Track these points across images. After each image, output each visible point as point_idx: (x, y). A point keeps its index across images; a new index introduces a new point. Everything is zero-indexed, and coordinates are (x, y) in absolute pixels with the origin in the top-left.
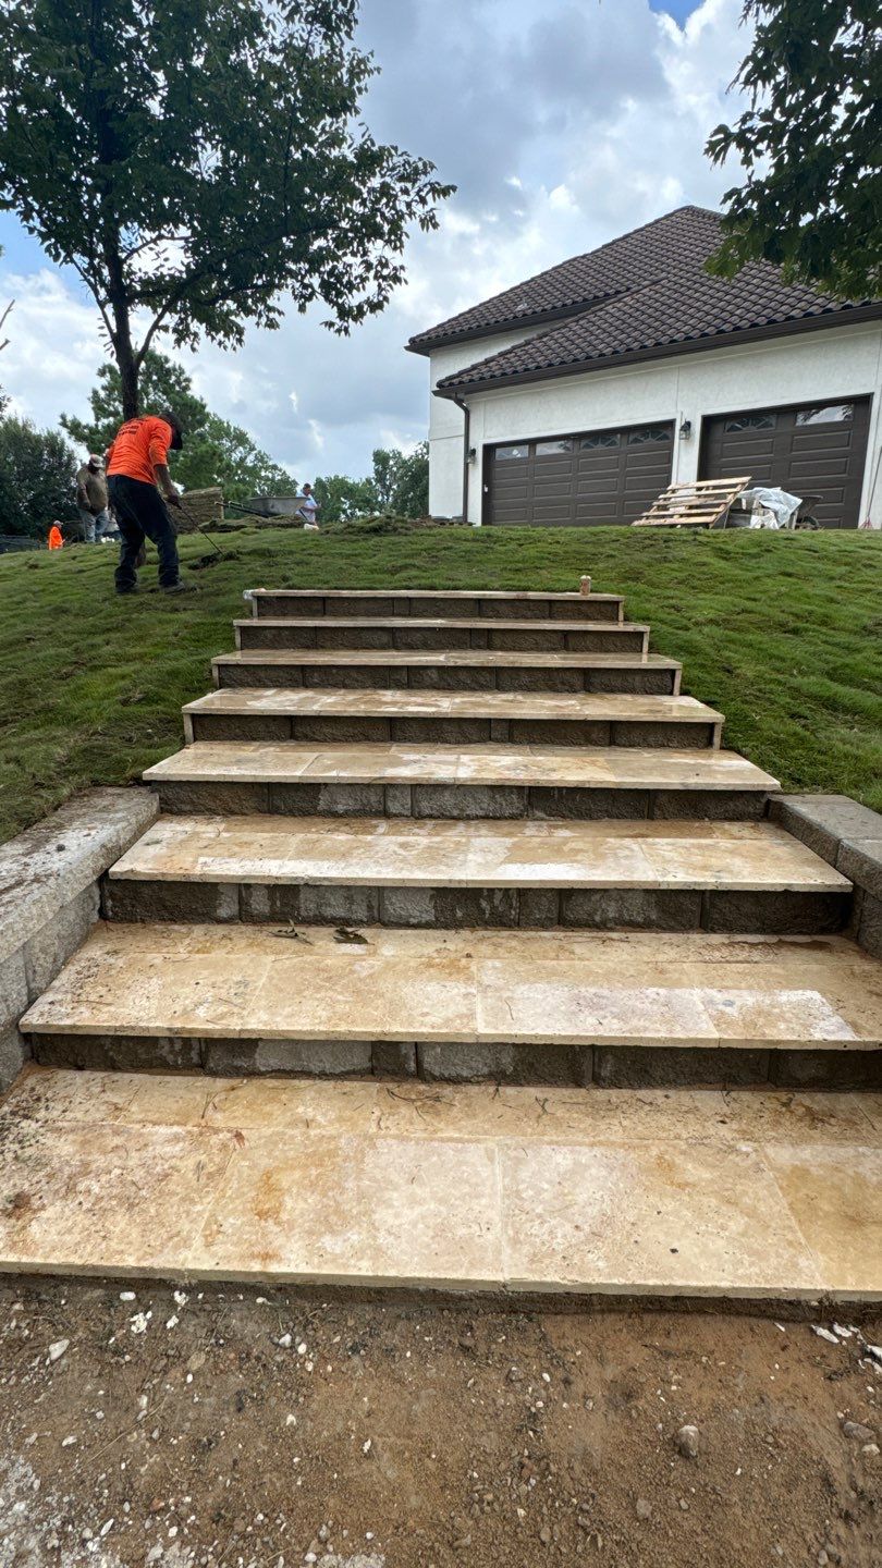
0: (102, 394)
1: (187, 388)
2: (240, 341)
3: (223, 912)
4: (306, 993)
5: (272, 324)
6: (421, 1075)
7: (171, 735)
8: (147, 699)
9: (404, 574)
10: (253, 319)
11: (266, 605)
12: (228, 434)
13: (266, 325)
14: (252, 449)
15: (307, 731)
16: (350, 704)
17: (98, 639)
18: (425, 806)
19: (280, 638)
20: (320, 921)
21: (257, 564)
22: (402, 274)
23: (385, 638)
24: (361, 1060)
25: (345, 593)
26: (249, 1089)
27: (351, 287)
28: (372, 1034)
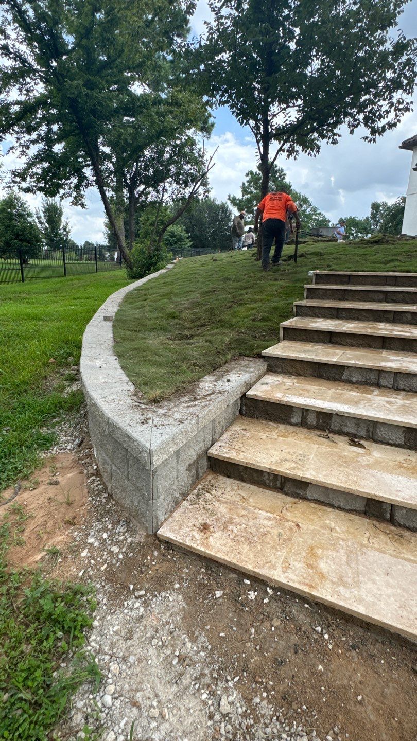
0: (246, 184)
1: (284, 178)
2: (318, 152)
3: (294, 420)
4: (334, 466)
5: (335, 142)
6: (392, 521)
7: (273, 336)
8: (264, 319)
9: (392, 264)
10: (326, 140)
11: (319, 278)
12: (299, 199)
13: (332, 143)
14: (310, 205)
15: (338, 339)
16: (363, 328)
17: (243, 292)
18: (401, 384)
19: (326, 294)
20: (341, 433)
21: (314, 259)
22: (411, 106)
23: (381, 296)
24: (360, 506)
25: (361, 273)
26: (302, 505)
27: (380, 117)
28: (369, 494)
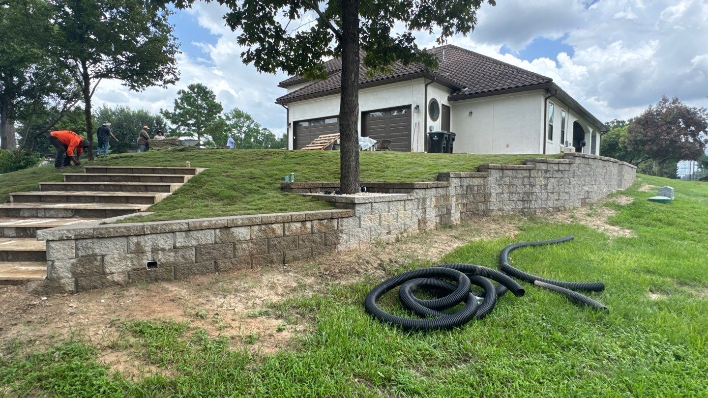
0: (179, 101)
11: (88, 170)
12: (243, 116)
14: (253, 122)
19: (77, 179)
23: (108, 179)
